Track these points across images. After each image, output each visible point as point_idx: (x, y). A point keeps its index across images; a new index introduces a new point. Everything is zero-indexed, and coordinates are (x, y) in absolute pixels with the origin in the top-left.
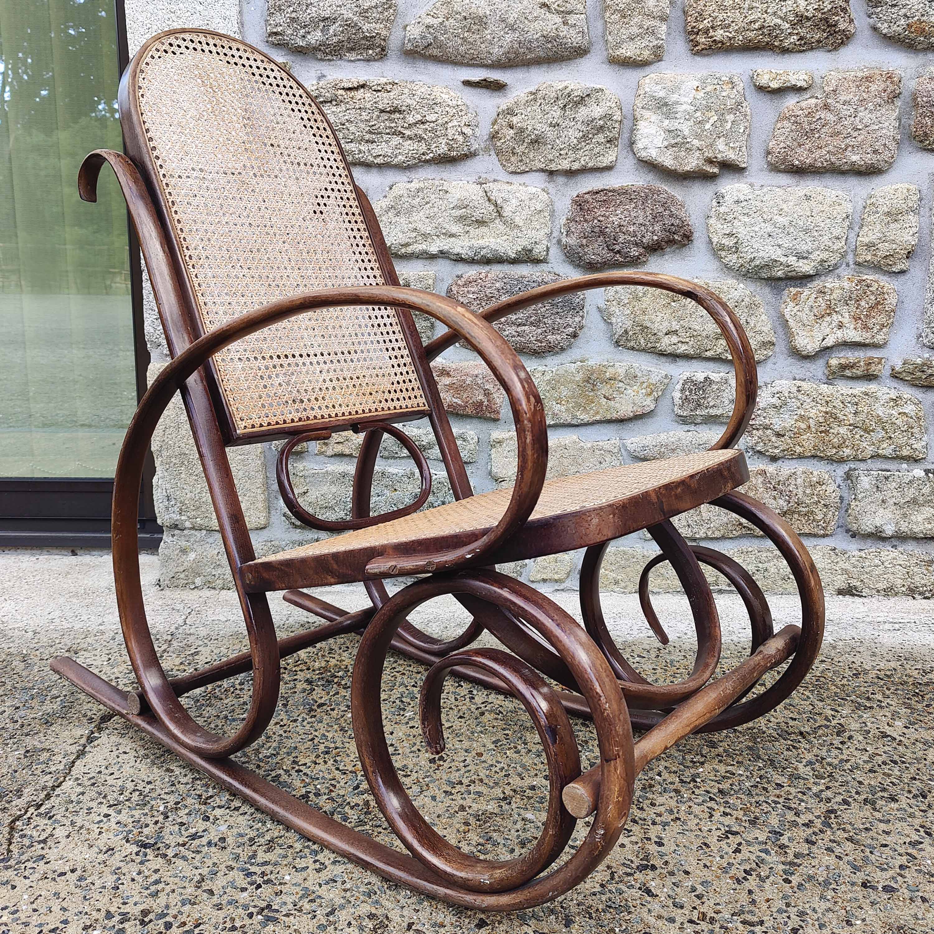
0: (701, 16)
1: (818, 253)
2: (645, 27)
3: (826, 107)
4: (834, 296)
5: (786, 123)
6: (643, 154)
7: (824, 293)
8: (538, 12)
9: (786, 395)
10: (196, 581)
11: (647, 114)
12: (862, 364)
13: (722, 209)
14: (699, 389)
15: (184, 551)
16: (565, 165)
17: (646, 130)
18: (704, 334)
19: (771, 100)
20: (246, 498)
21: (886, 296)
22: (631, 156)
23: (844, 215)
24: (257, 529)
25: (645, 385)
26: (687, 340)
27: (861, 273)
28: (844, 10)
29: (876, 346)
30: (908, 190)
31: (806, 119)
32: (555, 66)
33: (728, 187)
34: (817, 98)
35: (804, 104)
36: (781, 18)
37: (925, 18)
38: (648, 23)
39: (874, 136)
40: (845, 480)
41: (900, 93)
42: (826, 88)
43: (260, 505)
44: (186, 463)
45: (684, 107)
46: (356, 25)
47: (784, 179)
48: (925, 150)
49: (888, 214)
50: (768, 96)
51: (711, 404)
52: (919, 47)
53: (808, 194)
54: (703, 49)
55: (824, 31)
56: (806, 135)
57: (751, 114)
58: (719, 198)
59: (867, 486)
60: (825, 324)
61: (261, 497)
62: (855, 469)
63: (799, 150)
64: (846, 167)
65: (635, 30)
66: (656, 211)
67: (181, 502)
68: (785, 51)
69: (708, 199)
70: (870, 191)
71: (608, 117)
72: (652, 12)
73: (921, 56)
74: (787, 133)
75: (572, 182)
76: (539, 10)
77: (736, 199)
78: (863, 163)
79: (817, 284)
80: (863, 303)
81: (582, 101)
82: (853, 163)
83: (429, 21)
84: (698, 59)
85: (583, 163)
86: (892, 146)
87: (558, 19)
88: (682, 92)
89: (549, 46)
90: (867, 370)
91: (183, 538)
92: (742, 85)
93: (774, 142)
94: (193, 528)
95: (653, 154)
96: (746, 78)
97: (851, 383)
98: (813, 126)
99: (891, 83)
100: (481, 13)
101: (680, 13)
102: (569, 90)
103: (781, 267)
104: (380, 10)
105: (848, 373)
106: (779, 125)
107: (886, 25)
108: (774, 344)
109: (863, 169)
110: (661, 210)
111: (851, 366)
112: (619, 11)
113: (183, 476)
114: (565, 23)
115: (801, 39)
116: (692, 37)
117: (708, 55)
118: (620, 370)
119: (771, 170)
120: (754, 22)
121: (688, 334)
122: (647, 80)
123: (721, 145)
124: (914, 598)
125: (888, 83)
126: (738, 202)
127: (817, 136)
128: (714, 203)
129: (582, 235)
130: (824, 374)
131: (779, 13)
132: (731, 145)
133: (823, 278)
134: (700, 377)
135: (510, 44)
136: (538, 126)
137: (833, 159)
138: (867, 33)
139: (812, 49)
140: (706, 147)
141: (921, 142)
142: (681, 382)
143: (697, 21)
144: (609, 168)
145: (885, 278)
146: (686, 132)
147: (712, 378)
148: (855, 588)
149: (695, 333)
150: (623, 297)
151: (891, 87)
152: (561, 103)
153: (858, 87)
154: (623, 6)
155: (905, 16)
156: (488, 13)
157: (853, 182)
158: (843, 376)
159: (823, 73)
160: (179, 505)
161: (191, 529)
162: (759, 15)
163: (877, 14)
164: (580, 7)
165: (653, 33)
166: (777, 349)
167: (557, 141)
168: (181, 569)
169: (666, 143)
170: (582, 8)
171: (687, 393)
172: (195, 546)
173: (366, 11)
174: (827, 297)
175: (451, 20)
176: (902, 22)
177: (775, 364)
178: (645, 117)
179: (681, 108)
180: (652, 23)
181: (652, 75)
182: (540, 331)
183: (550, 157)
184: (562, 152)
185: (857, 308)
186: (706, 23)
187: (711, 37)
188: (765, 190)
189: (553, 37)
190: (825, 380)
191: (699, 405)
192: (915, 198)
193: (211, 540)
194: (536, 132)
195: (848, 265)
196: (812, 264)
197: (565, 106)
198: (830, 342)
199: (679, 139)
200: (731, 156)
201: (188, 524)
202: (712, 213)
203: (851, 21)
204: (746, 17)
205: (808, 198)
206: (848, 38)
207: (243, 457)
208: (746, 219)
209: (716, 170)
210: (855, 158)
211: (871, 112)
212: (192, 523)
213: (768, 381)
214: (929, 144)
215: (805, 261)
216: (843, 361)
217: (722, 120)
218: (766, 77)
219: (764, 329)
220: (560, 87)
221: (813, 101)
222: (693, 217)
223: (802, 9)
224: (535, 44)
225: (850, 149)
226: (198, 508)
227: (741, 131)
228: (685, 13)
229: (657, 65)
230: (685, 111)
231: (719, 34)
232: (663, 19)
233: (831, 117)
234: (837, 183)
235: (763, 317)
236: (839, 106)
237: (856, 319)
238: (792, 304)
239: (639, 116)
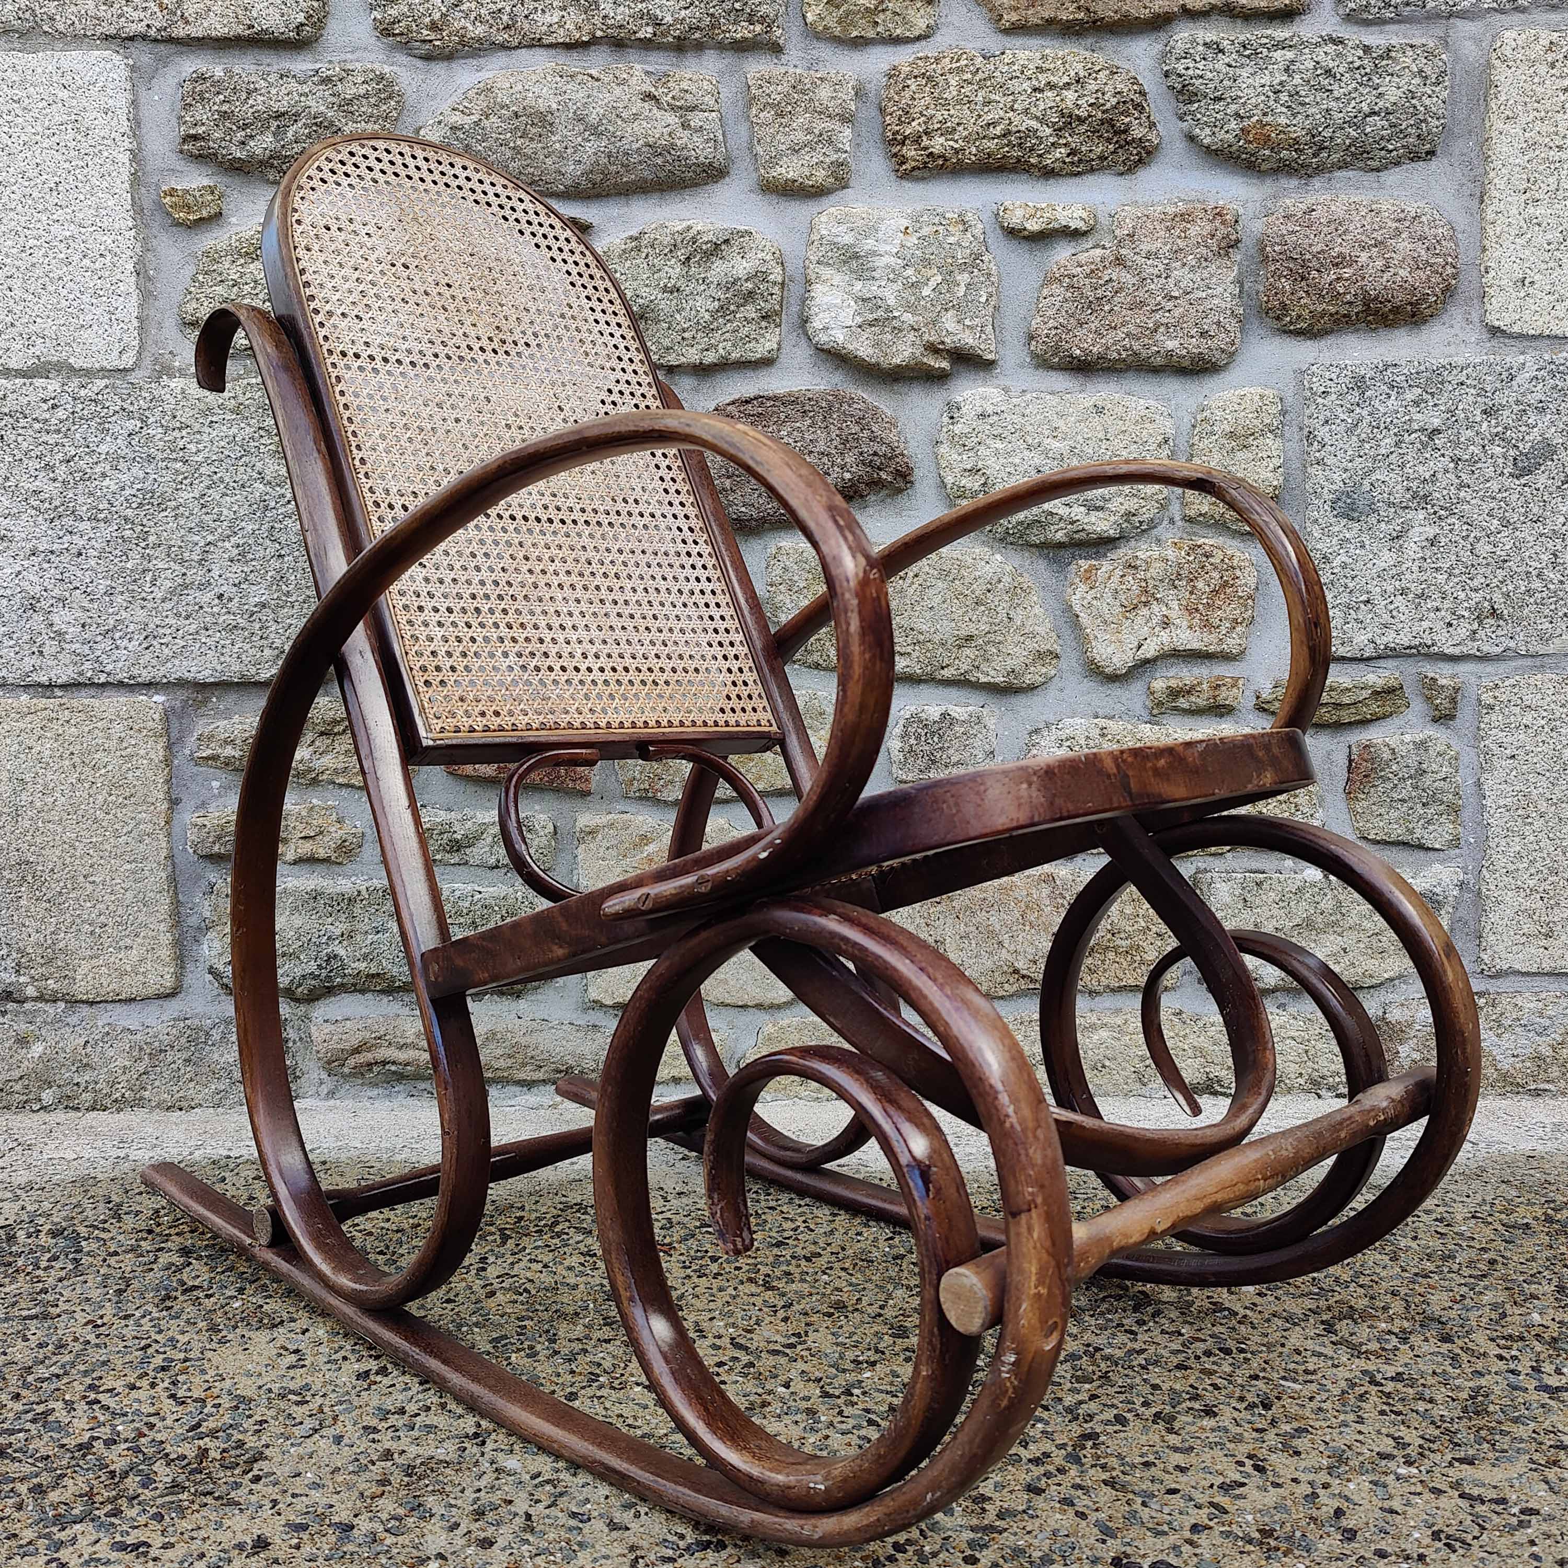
0: (907, 115)
1: (1120, 500)
2: (817, 132)
3: (1119, 261)
4: (1153, 572)
5: (1056, 289)
6: (823, 338)
7: (1135, 567)
8: (638, 106)
9: (1082, 742)
10: (44, 1096)
11: (826, 272)
12: (1205, 686)
13: (958, 429)
14: (933, 733)
15: (23, 1041)
16: (692, 355)
17: (826, 299)
18: (937, 638)
19: (1031, 251)
20: (139, 940)
21: (1238, 573)
22: (803, 342)
23: (1160, 438)
24: (159, 997)
26: (909, 649)
27: (1195, 534)
28: (1139, 107)
29: (1226, 657)
30: (1262, 397)
31: (1087, 281)
32: (673, 197)
33: (967, 393)
34: (1104, 248)
35: (1083, 257)
36: (1037, 118)
37: (1269, 119)
38: (820, 125)
39: (1201, 308)
41: (1238, 241)
42: (1117, 232)
43: (165, 953)
44: (29, 878)
45: (886, 260)
46: (332, 124)
47: (1060, 381)
48: (1285, 332)
49: (1232, 435)
50: (1025, 246)
51: (954, 759)
52: (1264, 167)
53: (1100, 404)
54: (913, 169)
55: (1109, 140)
56: (1089, 307)
57: (999, 274)
58: (953, 411)
59: (1228, 899)
60: (1139, 620)
61: (166, 939)
62: (1206, 871)
63: (1080, 332)
64: (1159, 361)
65: (801, 137)
66: (847, 431)
67: (19, 950)
68: (1049, 173)
69: (936, 413)
70: (1201, 399)
71: (760, 276)
72: (827, 108)
73: (1269, 182)
74: (1058, 304)
75: (706, 386)
76: (640, 104)
77: (980, 410)
78: (1184, 352)
79: (1123, 552)
80: (1200, 584)
81: (716, 250)
82: (1169, 354)
83: (454, 119)
84: (907, 185)
85: (721, 351)
86: (1232, 325)
87: (672, 119)
88: (880, 235)
89: (659, 161)
90: (1215, 697)
91: (21, 1017)
92: (980, 226)
93: (1039, 319)
94: (41, 998)
95: (839, 337)
96: (987, 216)
97: (1190, 721)
98: (1100, 292)
99: (1223, 223)
100: (542, 106)
101: (874, 112)
102: (693, 232)
103: (1062, 525)
104: (372, 100)
105: (1183, 703)
106: (1045, 292)
107: (1207, 131)
108: (1057, 657)
109: (1186, 363)
110: (855, 429)
111: (1189, 691)
112: (772, 106)
113: (23, 902)
114: (685, 126)
115: (1072, 153)
116: (895, 150)
117: (923, 179)
119: (1037, 367)
120: (994, 124)
121: (909, 640)
122: (823, 218)
123: (949, 322)
124: (1319, 1096)
125: (1217, 223)
126: (983, 416)
127: (1107, 308)
128: (946, 419)
129: (723, 471)
130: (1145, 707)
131: (1033, 110)
132: (967, 322)
133: (1133, 543)
134: (934, 712)
135: (593, 158)
136: (644, 291)
137: (1136, 346)
138: (1180, 145)
139: (1092, 170)
140: (926, 325)
141: (1278, 318)
142: (902, 722)
143: (900, 122)
144: (767, 362)
145: (1236, 543)
146: (891, 301)
147: (953, 714)
148: (1219, 1081)
149: (921, 638)
150: (796, 578)
151: (1223, 231)
152: (681, 254)
153: (1168, 229)
154: (778, 98)
155: (1237, 115)
156: (554, 106)
157: (1172, 386)
158: (1175, 708)
159: (1112, 208)
160: (14, 955)
161: (35, 999)
162: (1001, 113)
163: (1192, 113)
164: (709, 100)
165: (830, 142)
166: (1063, 664)
167: (678, 316)
168: (16, 1074)
169: (859, 320)
170: (712, 102)
171: (913, 741)
172: (43, 1032)
173: (350, 102)
174: (1141, 575)
175: (493, 119)
176: (1233, 125)
177: (1061, 690)
178: (824, 277)
179: (880, 262)
180: (829, 125)
181: (832, 210)
183: (667, 342)
184: (686, 335)
185: (1191, 593)
186: (916, 126)
187: (925, 149)
188: (1028, 396)
189: (664, 148)
190: (1146, 716)
191: (934, 762)
192: (1274, 410)
193: (73, 1020)
194: (641, 301)
195: (1172, 521)
196: (1112, 518)
197: (688, 259)
198: (1150, 650)
199: (880, 313)
200: (968, 339)
201: (31, 991)
202: (943, 436)
203: (1152, 125)
204: (980, 116)
205: (1099, 410)
206: (1149, 153)
207: (133, 865)
208: (999, 445)
209: (945, 365)
210: (1171, 344)
211: (1192, 270)
212: (38, 989)
213: (1052, 718)
214: (1291, 323)
215: (1100, 514)
216: (1173, 683)
217: (949, 282)
218: (1019, 213)
219: (1037, 629)
220: (679, 228)
221: (1098, 252)
222: (912, 444)
223: (1070, 104)
224: (635, 159)
225: (1162, 329)
226: (51, 960)
227: (983, 299)
228: (882, 111)
229: (840, 194)
230: (887, 266)
231: (938, 144)
232: (846, 119)
233: (1128, 278)
234: (1147, 388)
235: (1037, 610)
236: (1139, 260)
237: (1191, 610)
238: (1083, 587)
239: (813, 276)
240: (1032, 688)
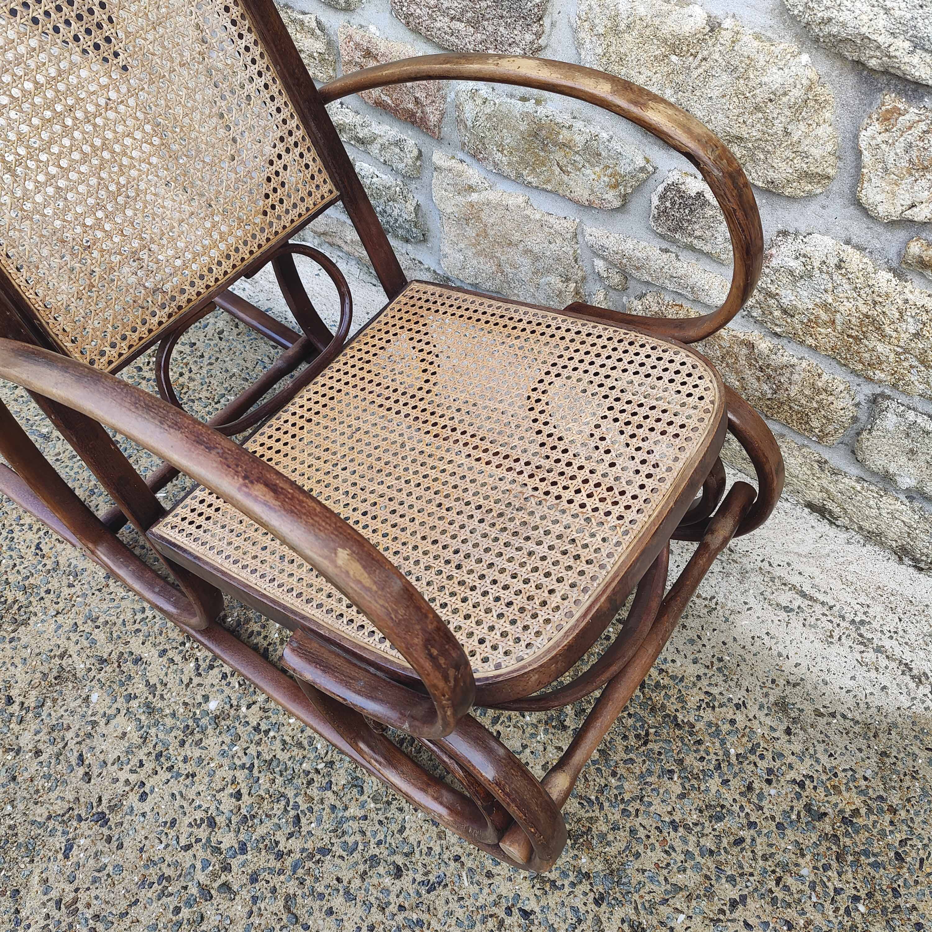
9: (817, 264)
14: (686, 206)
25: (609, 171)
40: (869, 401)
51: (697, 233)
60: (924, 182)
103: (878, 54)
108: (829, 179)
118: (577, 138)
134: (693, 188)
142: (665, 183)
147: (708, 197)
148: (830, 512)
166: (835, 186)
171: (668, 204)
177: (823, 207)
182: (479, 37)
198: (921, 214)
213: (803, 229)
219: (813, 151)
238: (877, 127)
240: (792, 198)
